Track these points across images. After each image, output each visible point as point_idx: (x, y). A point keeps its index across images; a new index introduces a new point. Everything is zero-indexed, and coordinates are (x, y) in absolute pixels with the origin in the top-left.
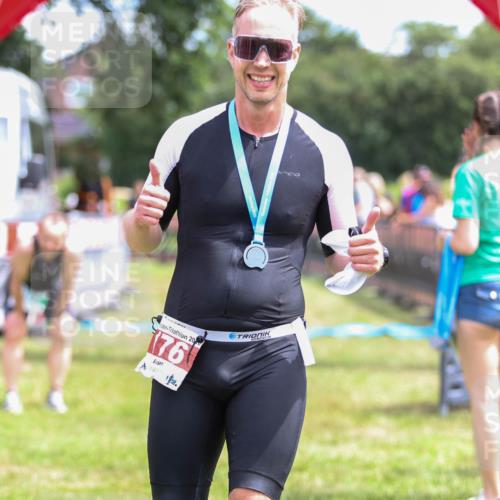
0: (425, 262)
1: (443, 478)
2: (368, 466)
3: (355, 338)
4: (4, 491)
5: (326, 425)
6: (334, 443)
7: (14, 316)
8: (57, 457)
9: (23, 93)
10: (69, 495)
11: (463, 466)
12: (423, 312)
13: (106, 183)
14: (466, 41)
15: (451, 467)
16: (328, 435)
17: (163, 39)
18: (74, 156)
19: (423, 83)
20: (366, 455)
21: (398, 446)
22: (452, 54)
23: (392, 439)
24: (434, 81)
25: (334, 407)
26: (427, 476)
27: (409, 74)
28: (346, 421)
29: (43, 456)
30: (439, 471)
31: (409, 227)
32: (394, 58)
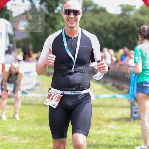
0: (126, 76)
1: (132, 140)
2: (109, 136)
3: (105, 98)
4: (1, 143)
5: (97, 124)
6: (99, 129)
7: (4, 92)
8: (17, 133)
9: (7, 25)
10: (20, 145)
11: (138, 136)
12: (126, 90)
13: (31, 52)
14: (138, 10)
15: (134, 137)
16: (97, 127)
17: (48, 9)
18: (22, 44)
19: (125, 22)
20: (109, 133)
21: (118, 130)
22: (134, 14)
23: (117, 128)
24: (129, 22)
25: (99, 119)
26: (127, 139)
27: (121, 20)
28: (103, 123)
29: (13, 133)
30: (130, 138)
31: (121, 65)
32: (117, 15)
